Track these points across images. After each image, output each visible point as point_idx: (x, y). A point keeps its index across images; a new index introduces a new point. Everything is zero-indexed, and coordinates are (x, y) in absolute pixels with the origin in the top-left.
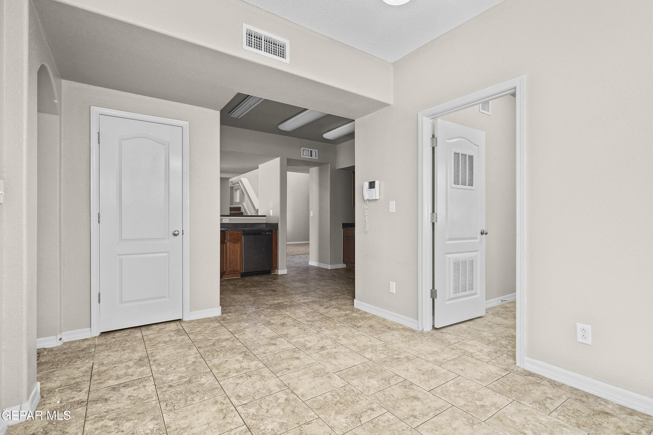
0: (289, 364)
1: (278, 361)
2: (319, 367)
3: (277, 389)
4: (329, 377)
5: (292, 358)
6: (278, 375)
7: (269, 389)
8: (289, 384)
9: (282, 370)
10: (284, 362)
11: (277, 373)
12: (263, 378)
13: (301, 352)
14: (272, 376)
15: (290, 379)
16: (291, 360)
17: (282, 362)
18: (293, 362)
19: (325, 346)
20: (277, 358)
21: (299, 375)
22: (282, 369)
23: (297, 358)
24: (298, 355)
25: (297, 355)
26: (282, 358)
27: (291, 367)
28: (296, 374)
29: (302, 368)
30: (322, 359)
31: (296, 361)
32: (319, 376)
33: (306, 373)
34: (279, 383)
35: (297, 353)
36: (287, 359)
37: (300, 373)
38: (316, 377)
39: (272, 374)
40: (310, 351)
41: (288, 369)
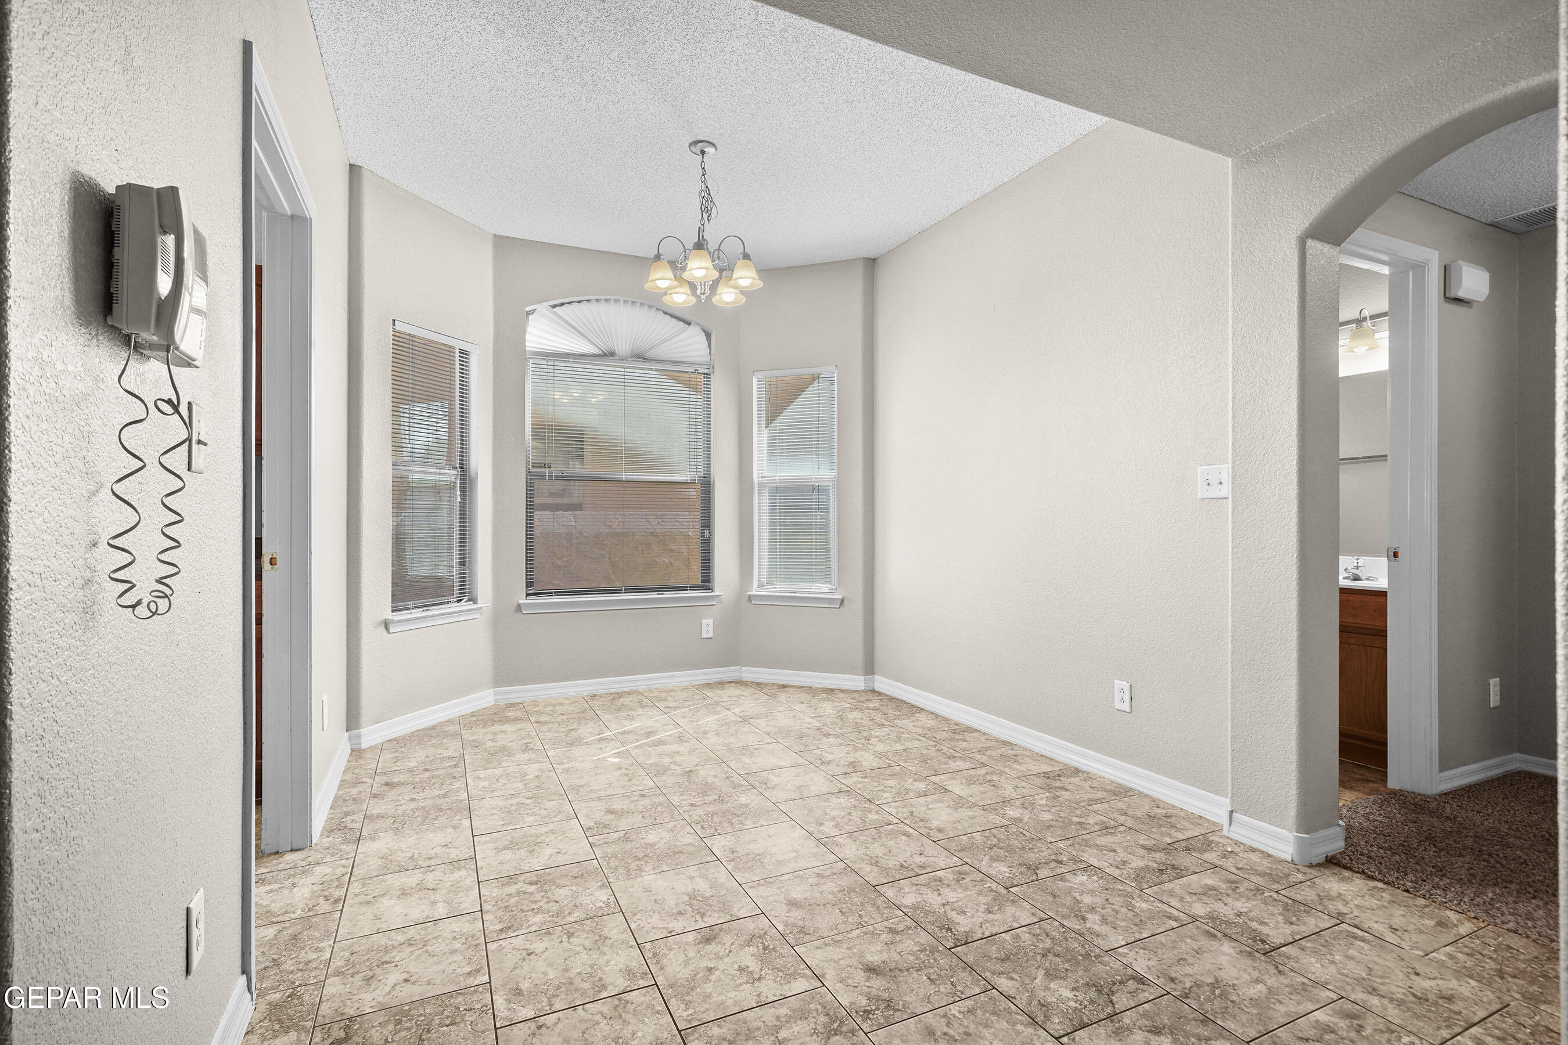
0: (816, 888)
1: (847, 899)
2: (746, 875)
3: (840, 840)
4: (733, 852)
5: (810, 905)
6: (841, 865)
7: (855, 841)
8: (817, 846)
9: (834, 874)
10: (830, 896)
11: (845, 868)
12: (873, 862)
13: (781, 927)
14: (855, 862)
15: (815, 855)
16: (813, 901)
17: (835, 897)
18: (808, 895)
19: (700, 942)
20: (850, 909)
21: (796, 862)
22: (835, 877)
23: (793, 904)
24: (791, 914)
25: (796, 914)
26: (838, 911)
27: (812, 880)
28: (802, 864)
29: (786, 877)
30: (730, 898)
31: (799, 896)
32: (752, 856)
33: (779, 863)
34: (836, 850)
35: (794, 925)
36: (824, 905)
37: (793, 865)
38: (759, 854)
39: (856, 867)
40: (752, 926)
41: (820, 876)
